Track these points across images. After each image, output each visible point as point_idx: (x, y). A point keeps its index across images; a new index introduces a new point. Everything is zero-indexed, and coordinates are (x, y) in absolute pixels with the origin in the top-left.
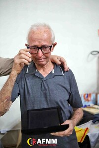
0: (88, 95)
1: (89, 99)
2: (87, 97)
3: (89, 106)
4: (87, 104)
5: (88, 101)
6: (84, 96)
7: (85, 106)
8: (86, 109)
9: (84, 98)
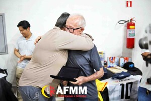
0: (113, 58)
1: (113, 61)
2: (112, 59)
3: (113, 67)
4: (111, 65)
5: (113, 62)
6: (110, 59)
7: (110, 67)
8: (110, 69)
9: (110, 61)
